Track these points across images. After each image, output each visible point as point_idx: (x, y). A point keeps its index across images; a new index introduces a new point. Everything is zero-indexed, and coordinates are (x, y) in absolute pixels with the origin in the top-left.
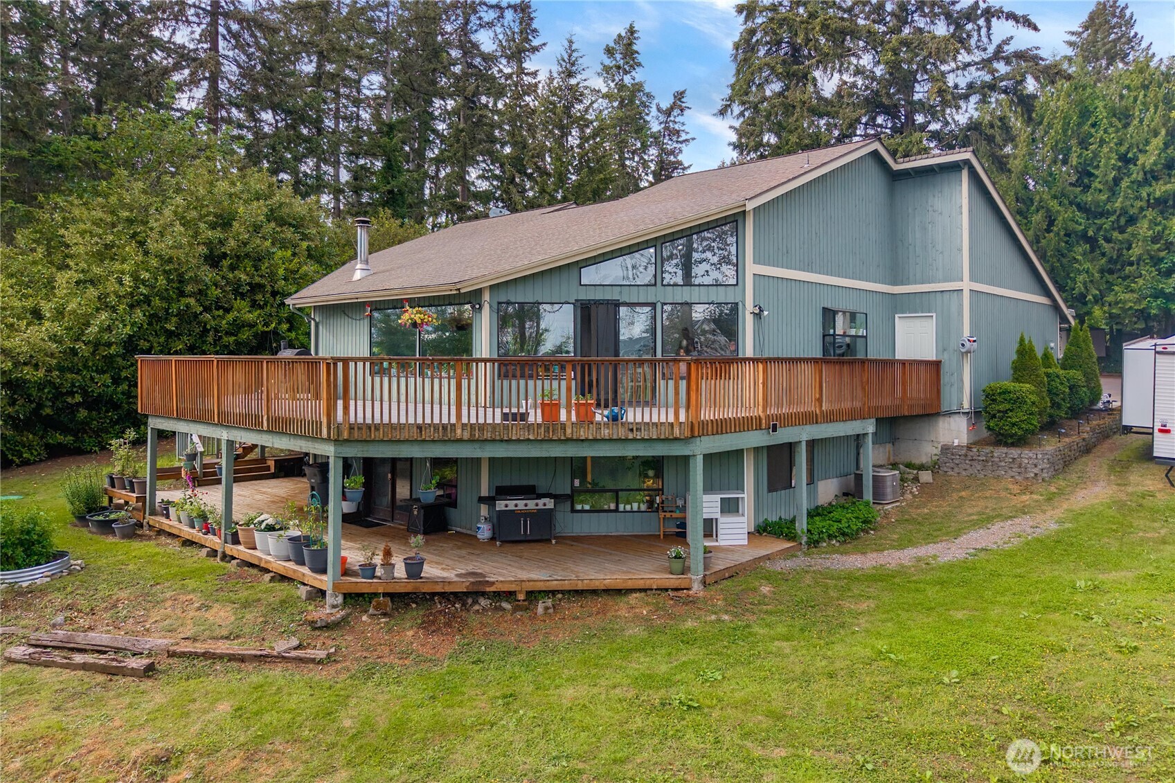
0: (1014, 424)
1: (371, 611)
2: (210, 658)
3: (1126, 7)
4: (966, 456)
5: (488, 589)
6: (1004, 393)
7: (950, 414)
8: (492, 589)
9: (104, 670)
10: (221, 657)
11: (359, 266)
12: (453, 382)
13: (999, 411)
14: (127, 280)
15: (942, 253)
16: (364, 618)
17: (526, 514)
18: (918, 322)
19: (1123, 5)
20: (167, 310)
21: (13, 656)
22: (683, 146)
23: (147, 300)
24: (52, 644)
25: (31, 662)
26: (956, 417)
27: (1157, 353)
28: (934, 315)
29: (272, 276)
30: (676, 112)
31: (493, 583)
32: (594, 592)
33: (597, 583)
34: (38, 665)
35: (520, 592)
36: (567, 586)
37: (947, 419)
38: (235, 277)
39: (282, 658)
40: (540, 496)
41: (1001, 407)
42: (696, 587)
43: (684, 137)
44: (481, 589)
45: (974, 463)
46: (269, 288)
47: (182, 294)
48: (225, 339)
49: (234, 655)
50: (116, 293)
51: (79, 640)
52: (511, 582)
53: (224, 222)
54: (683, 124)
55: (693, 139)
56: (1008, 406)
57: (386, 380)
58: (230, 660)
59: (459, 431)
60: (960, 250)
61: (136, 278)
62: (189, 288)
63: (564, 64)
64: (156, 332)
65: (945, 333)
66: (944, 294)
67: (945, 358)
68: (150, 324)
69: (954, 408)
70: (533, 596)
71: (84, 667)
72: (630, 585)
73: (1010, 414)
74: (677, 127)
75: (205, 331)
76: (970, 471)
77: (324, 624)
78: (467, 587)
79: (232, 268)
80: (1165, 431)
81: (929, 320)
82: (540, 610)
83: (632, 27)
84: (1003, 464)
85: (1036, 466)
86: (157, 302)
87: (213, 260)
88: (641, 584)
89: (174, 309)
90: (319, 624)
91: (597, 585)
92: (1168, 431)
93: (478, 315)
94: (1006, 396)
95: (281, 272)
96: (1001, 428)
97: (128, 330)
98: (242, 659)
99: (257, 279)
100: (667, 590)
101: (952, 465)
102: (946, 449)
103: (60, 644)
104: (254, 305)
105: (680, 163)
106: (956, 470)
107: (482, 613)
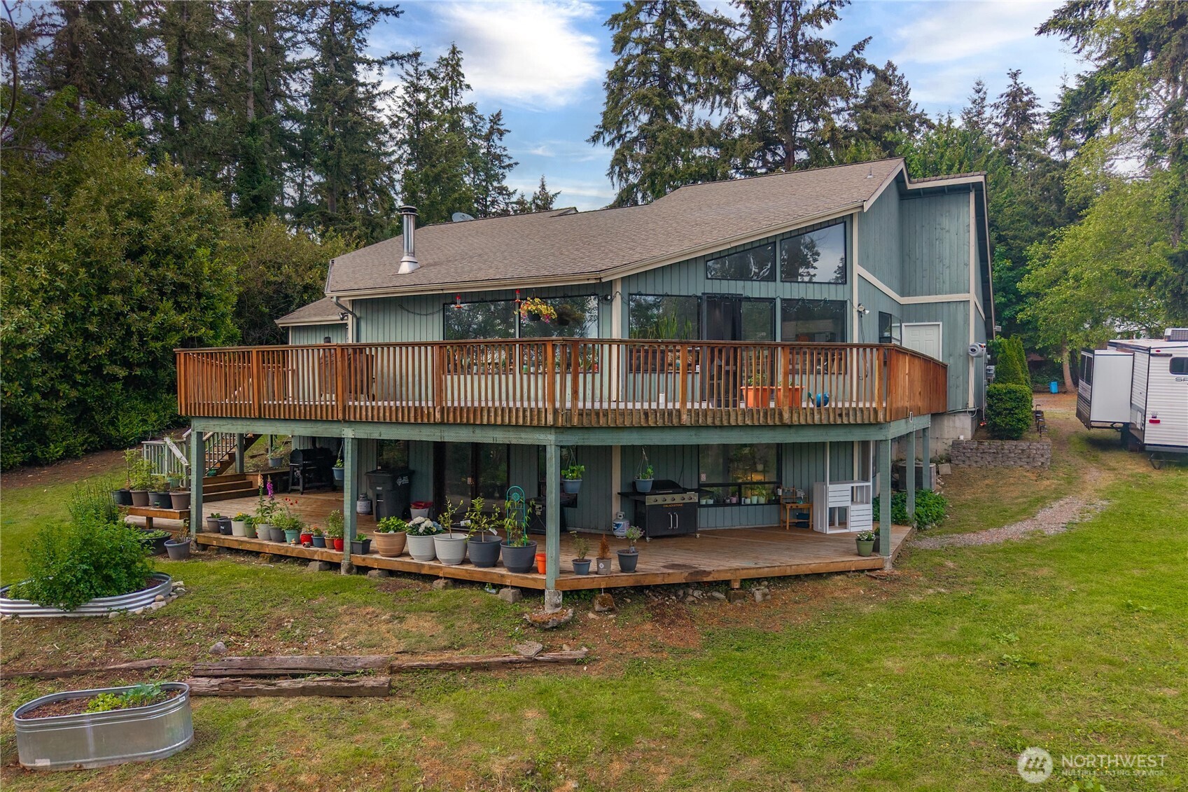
0: (1019, 420)
1: (597, 608)
2: (447, 670)
3: (903, 76)
4: (977, 449)
5: (705, 579)
6: (1009, 392)
7: (955, 413)
8: (709, 579)
9: (333, 693)
10: (461, 668)
11: (405, 258)
12: (569, 377)
13: (1005, 409)
14: (42, 272)
15: (949, 267)
16: (591, 615)
17: (674, 508)
18: (923, 331)
19: (900, 75)
20: (86, 309)
21: (195, 689)
22: (506, 172)
23: (64, 296)
24: (228, 672)
25: (222, 694)
26: (962, 417)
27: (1151, 355)
28: (941, 323)
29: (197, 274)
30: (495, 137)
31: (709, 573)
32: (797, 577)
33: (804, 568)
34: (236, 696)
35: (735, 581)
36: (777, 572)
37: (952, 417)
38: (159, 275)
39: (533, 662)
40: (685, 491)
41: (1008, 405)
42: (888, 568)
43: (507, 162)
44: (699, 579)
45: (984, 455)
46: (193, 290)
47: (103, 290)
48: (152, 344)
49: (477, 664)
50: (28, 286)
51: (265, 664)
52: (726, 571)
53: (142, 212)
54: (505, 149)
55: (516, 164)
56: (1014, 404)
57: (469, 377)
58: (472, 670)
59: (684, 417)
60: (967, 265)
61: (52, 269)
62: (114, 284)
63: (409, 79)
64: (71, 334)
65: (950, 339)
66: (951, 305)
67: (950, 362)
68: (65, 324)
69: (960, 408)
70: (748, 582)
71: (304, 692)
72: (832, 568)
73: (1017, 411)
74: (498, 151)
75: (129, 334)
76: (981, 463)
77: (555, 624)
78: (686, 578)
79: (154, 265)
80: (1155, 421)
81: (935, 329)
82: (758, 596)
83: (454, 48)
84: (1013, 455)
85: (1042, 456)
86: (76, 298)
87: (134, 255)
88: (841, 567)
89: (95, 308)
90: (550, 625)
91: (803, 570)
92: (1158, 422)
93: (606, 307)
94: (1012, 396)
95: (206, 271)
96: (1006, 424)
97: (47, 330)
98: (485, 667)
99: (182, 279)
100: (863, 571)
101: (963, 458)
102: (956, 444)
103: (240, 672)
104: (180, 308)
105: (506, 189)
106: (967, 463)
107: (699, 604)
